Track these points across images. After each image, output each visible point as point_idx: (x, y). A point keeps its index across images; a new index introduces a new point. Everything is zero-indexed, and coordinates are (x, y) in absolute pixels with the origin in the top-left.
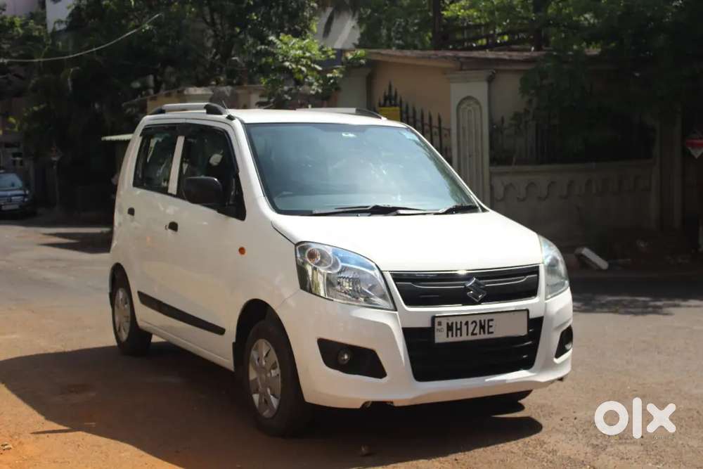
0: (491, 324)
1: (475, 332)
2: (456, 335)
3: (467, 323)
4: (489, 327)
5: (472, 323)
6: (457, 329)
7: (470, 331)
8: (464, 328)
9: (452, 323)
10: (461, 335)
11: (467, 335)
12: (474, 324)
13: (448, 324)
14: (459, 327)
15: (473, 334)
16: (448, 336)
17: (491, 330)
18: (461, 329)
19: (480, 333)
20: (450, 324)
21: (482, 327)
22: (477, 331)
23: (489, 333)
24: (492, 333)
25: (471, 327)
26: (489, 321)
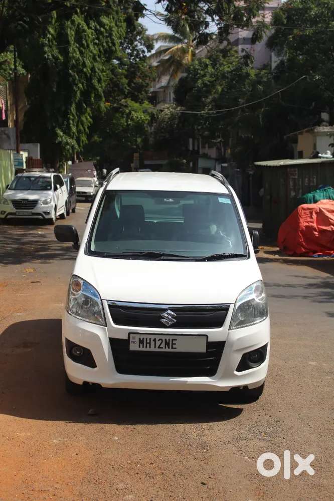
0: (174, 342)
1: (161, 346)
2: (146, 347)
3: (155, 340)
4: (173, 344)
5: (159, 340)
6: (147, 343)
7: (157, 346)
8: (153, 343)
9: (143, 339)
10: (150, 347)
11: (155, 347)
12: (161, 341)
13: (140, 339)
14: (148, 341)
15: (159, 347)
16: (139, 347)
17: (174, 346)
18: (150, 343)
19: (165, 348)
20: (142, 339)
21: (167, 344)
22: (163, 345)
23: (172, 348)
24: (176, 348)
25: (158, 343)
26: (173, 340)
